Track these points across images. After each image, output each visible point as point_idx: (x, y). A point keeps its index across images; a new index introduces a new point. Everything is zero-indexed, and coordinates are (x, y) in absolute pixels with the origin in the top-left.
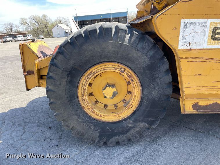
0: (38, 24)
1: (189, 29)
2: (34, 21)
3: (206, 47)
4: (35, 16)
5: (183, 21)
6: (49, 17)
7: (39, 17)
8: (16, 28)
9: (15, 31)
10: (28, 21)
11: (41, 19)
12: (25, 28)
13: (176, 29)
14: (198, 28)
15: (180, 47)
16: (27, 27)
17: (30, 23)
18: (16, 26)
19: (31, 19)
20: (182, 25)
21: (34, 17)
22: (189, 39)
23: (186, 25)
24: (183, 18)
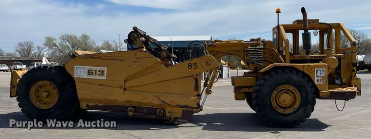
0: (73, 47)
1: (78, 70)
2: (68, 43)
3: (86, 77)
4: (70, 35)
5: (75, 66)
6: (91, 38)
7: (75, 37)
8: (37, 51)
9: (35, 55)
10: (58, 42)
11: (79, 41)
12: (50, 52)
13: (73, 69)
14: (82, 70)
15: (75, 77)
16: (54, 50)
17: (60, 45)
18: (38, 48)
19: (64, 39)
20: (75, 68)
21: (68, 36)
22: (78, 73)
23: (77, 68)
24: (76, 65)
